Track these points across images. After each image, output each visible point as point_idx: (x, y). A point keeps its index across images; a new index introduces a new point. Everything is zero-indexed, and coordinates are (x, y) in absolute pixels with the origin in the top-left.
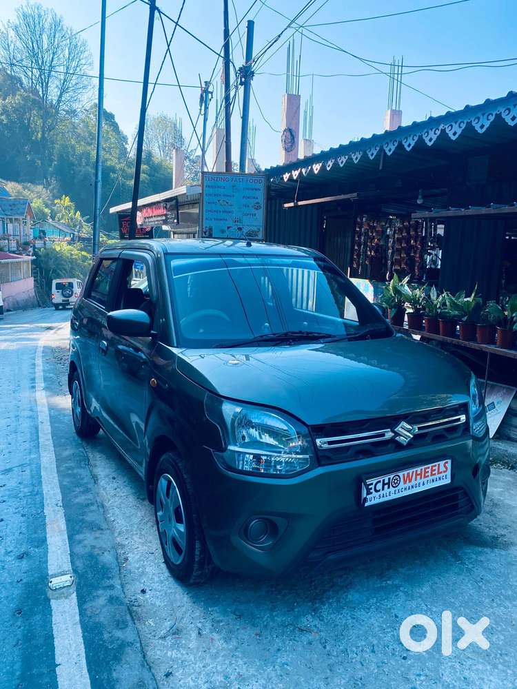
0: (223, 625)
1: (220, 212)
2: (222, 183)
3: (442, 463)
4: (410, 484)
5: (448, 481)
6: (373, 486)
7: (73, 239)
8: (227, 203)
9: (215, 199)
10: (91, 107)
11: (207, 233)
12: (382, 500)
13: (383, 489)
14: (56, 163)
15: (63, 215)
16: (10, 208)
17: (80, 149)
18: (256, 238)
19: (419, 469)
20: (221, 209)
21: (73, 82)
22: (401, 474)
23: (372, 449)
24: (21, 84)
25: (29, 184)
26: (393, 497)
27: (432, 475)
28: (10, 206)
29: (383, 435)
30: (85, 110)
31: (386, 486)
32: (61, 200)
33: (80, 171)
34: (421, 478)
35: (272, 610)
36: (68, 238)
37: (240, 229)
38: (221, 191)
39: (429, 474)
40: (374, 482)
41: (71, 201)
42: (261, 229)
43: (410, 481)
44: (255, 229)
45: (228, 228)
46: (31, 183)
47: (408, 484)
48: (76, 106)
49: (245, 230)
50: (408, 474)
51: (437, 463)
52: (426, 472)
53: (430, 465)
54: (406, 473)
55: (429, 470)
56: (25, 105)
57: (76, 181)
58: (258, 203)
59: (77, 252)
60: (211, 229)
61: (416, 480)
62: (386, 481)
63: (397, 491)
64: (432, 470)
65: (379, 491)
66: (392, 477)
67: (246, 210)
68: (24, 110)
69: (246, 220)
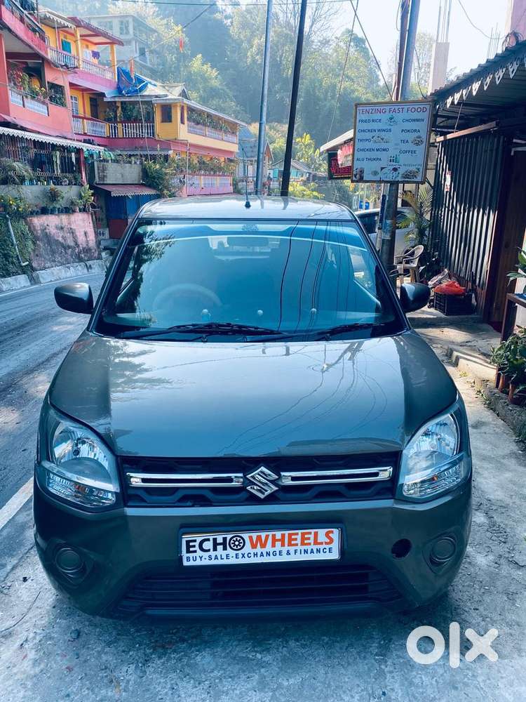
0: (50, 644)
1: (373, 150)
2: (377, 116)
3: (322, 533)
4: (264, 551)
5: (335, 555)
6: (197, 544)
7: (308, 179)
8: (383, 139)
9: (368, 135)
10: (343, 34)
11: (358, 176)
12: (214, 562)
13: (215, 549)
14: (302, 99)
15: (303, 154)
16: (251, 149)
17: (326, 82)
18: (415, 180)
19: (278, 534)
20: (376, 146)
21: (326, 8)
22: (246, 536)
23: (209, 495)
24: (278, 19)
25: (276, 124)
26: (233, 561)
27: (303, 544)
28: (251, 147)
29: (230, 480)
30: (336, 38)
31: (220, 548)
32: (302, 138)
33: (325, 106)
34: (283, 545)
35: (109, 644)
36: (304, 178)
37: (395, 170)
38: (375, 126)
39: (299, 541)
40: (199, 540)
41: (312, 138)
42: (421, 170)
43: (263, 546)
44: (414, 169)
45: (382, 169)
46: (278, 122)
47: (259, 550)
48: (328, 34)
49: (402, 171)
50: (259, 538)
51: (313, 531)
52: (290, 539)
53: (300, 532)
54: (254, 535)
55: (299, 537)
56: (278, 42)
57: (320, 116)
58: (419, 137)
59: (309, 192)
60: (362, 172)
61: (273, 545)
62: (220, 540)
63: (240, 556)
64: (303, 539)
65: (209, 550)
66: (229, 537)
67: (405, 147)
68: (277, 47)
69: (403, 159)
